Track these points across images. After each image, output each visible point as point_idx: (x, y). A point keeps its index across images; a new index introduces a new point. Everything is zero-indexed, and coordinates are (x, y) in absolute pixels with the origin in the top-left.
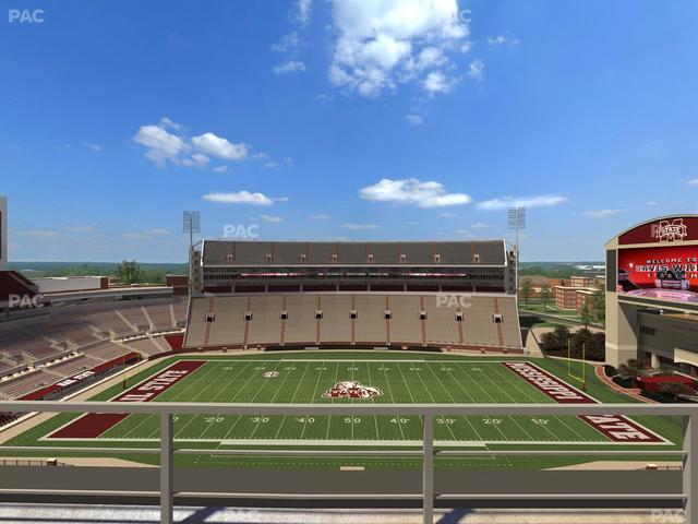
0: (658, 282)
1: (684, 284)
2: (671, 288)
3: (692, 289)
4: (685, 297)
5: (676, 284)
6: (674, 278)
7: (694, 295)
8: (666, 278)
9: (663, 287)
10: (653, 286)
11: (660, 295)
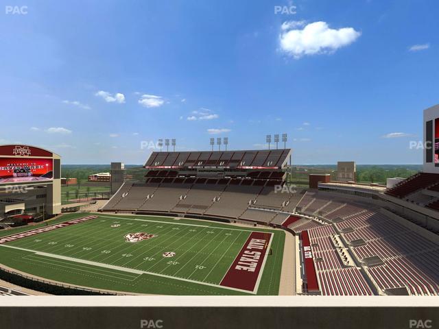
0: (15, 174)
1: (30, 174)
2: (22, 176)
3: (33, 175)
4: (30, 179)
5: (26, 174)
6: (24, 171)
7: (34, 178)
8: (20, 172)
9: (18, 176)
10: (12, 176)
11: (16, 180)
